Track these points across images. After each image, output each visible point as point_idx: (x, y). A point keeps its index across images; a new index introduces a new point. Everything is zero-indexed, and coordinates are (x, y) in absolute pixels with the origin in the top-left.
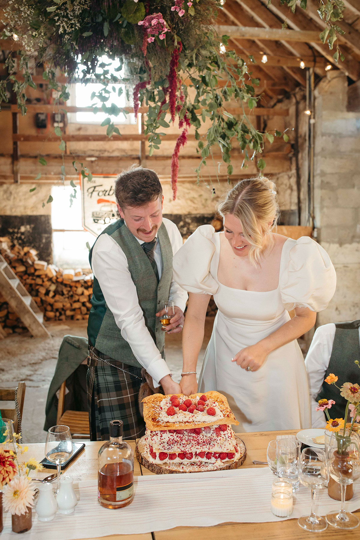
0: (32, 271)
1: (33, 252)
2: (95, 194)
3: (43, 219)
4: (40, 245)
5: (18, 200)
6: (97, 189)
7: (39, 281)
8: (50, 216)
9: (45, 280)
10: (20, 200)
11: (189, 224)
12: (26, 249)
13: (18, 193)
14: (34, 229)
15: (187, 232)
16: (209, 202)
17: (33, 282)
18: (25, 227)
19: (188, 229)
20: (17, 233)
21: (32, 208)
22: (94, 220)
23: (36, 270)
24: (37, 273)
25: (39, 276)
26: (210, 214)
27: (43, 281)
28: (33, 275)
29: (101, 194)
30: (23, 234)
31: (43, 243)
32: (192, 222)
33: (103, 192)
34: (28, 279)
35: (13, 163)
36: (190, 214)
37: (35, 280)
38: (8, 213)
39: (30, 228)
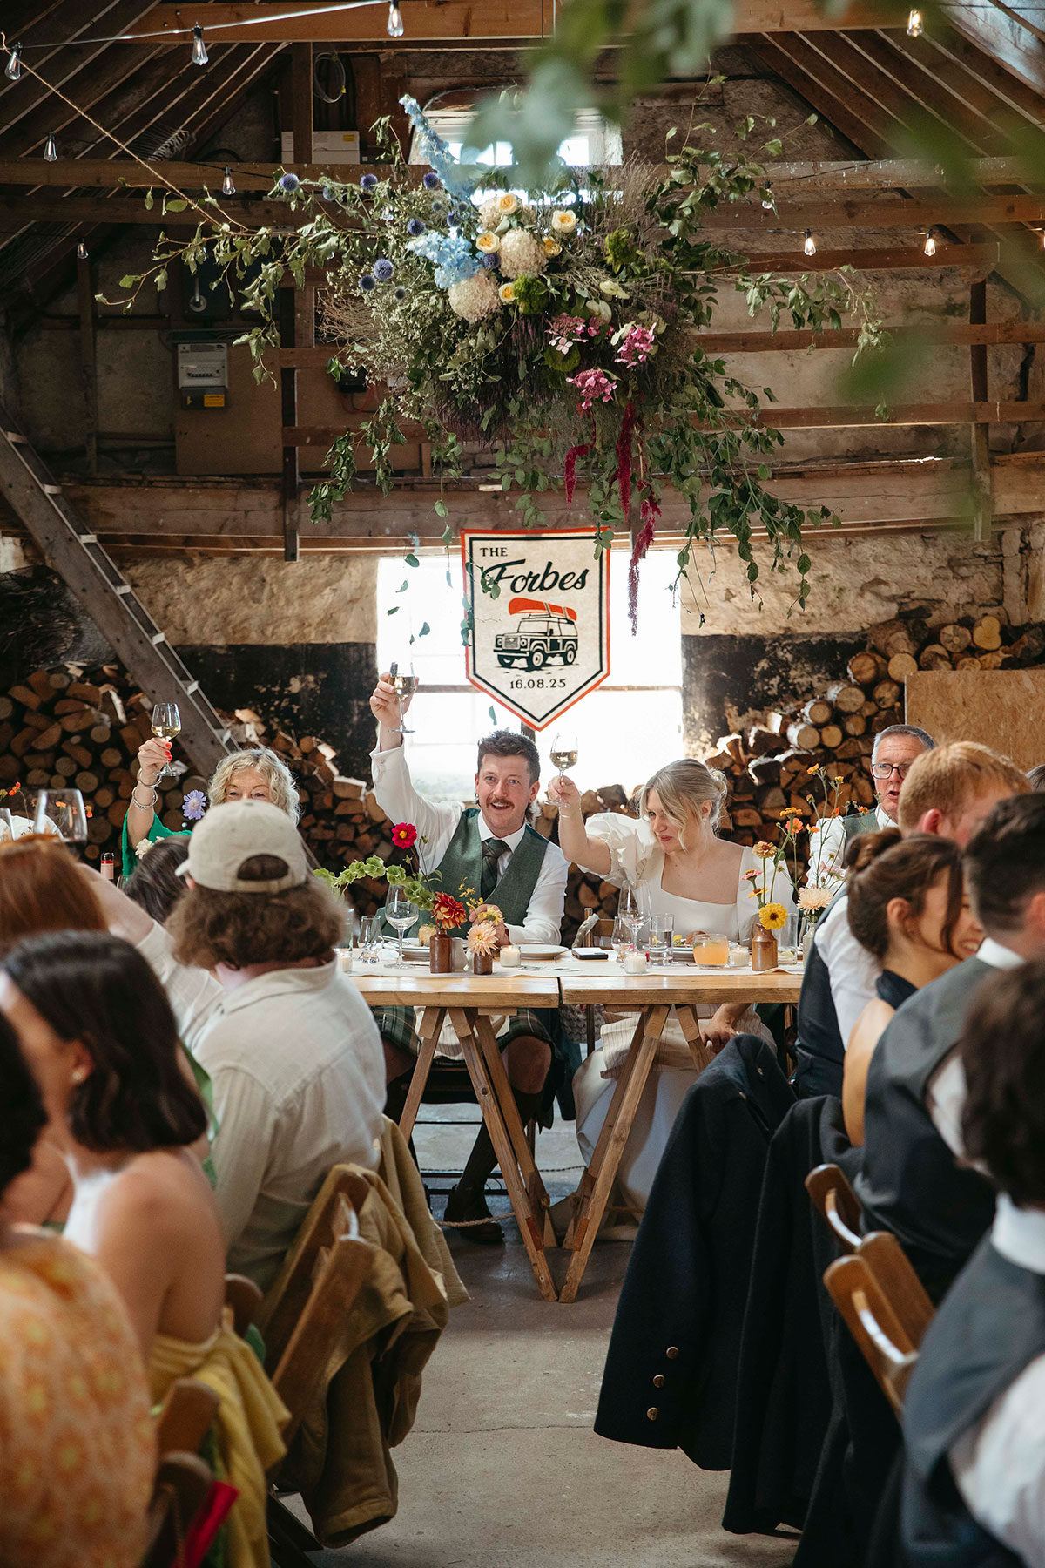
0: (328, 803)
1: (327, 752)
2: (504, 585)
3: (353, 654)
4: (343, 732)
5: (282, 602)
6: (509, 571)
7: (346, 833)
8: (374, 645)
9: (363, 829)
10: (289, 602)
11: (787, 666)
12: (306, 743)
13: (281, 582)
14: (325, 684)
15: (780, 691)
16: (850, 598)
17: (329, 835)
18: (302, 681)
19: (784, 680)
20: (281, 697)
21: (320, 623)
22: (501, 659)
23: (337, 800)
24: (339, 811)
25: (345, 819)
26: (851, 635)
27: (357, 834)
28: (329, 813)
29: (519, 585)
30: (295, 698)
31: (351, 726)
32: (797, 659)
33: (526, 579)
34: (315, 825)
35: (282, 505)
36: (788, 634)
37: (334, 829)
38: (254, 638)
39: (316, 682)
